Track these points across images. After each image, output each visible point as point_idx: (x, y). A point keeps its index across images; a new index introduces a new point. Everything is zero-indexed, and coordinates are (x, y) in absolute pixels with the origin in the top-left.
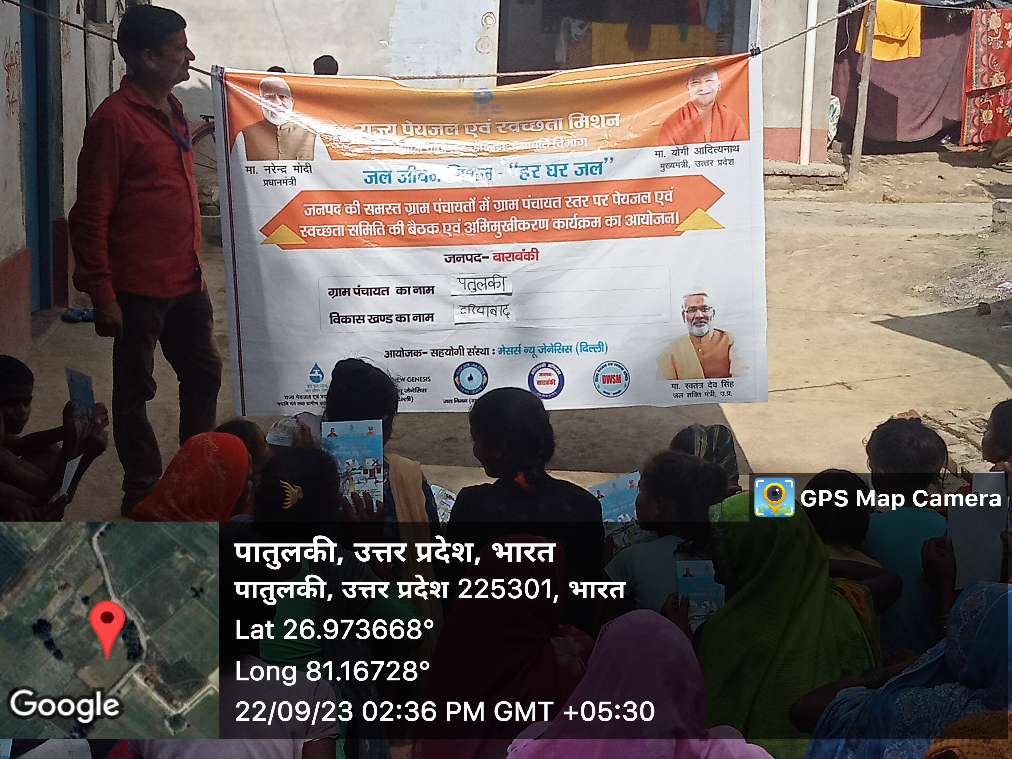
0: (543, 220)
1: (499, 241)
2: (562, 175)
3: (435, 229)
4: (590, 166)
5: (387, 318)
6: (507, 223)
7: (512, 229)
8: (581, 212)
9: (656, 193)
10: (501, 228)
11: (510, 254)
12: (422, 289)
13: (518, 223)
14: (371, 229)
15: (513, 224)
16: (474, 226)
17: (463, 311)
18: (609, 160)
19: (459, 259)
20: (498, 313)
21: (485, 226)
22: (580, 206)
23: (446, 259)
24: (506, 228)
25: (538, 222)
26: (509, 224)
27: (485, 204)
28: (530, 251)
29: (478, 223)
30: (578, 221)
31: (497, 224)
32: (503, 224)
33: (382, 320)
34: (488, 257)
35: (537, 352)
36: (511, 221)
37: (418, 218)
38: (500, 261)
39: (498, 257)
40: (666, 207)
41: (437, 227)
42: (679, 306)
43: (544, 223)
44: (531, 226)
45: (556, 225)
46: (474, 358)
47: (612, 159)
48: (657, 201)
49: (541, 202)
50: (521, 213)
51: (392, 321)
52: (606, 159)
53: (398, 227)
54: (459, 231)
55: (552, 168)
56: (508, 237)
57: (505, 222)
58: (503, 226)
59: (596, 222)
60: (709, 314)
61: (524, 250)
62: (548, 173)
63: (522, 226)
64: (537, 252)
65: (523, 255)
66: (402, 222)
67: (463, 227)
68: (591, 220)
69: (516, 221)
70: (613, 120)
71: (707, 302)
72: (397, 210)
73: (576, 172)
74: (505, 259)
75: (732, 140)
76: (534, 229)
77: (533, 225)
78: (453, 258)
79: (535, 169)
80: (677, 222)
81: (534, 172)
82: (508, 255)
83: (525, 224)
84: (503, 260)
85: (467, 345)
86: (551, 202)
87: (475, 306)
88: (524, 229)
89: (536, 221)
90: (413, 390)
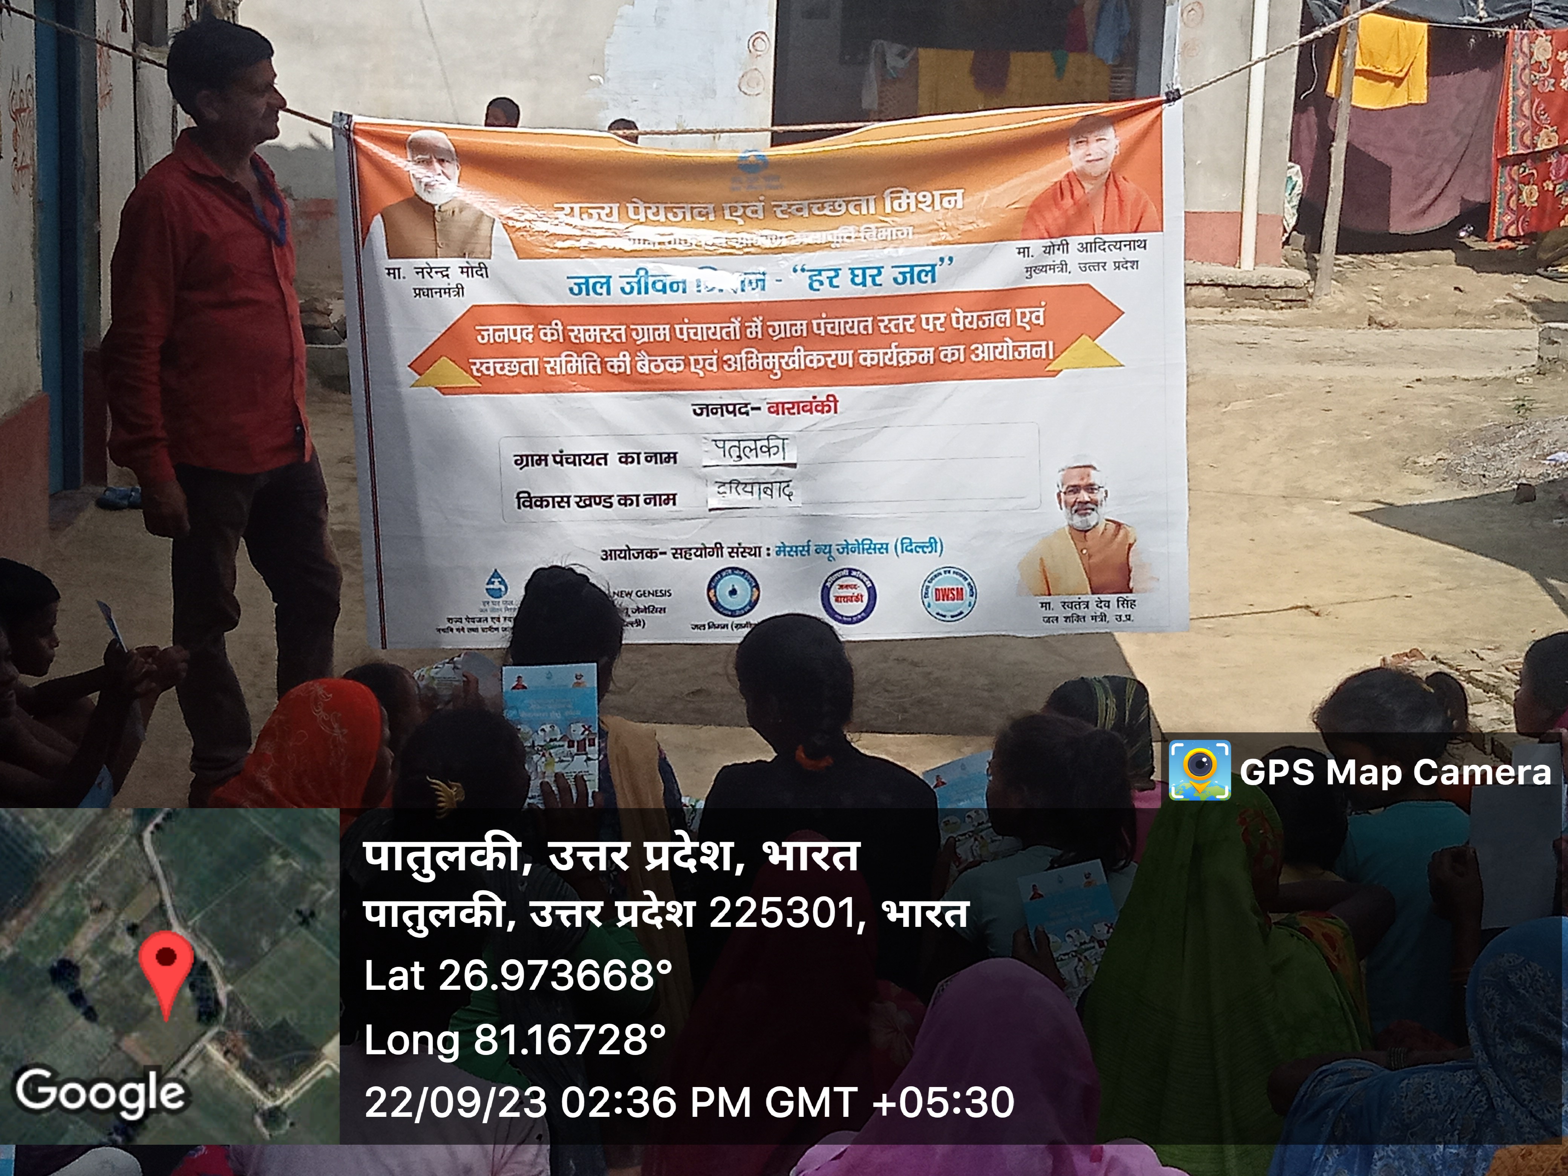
0: (845, 353)
1: (775, 385)
2: (874, 283)
3: (678, 365)
4: (916, 270)
5: (605, 501)
6: (790, 356)
7: (797, 366)
8: (903, 340)
9: (1018, 311)
10: (780, 364)
11: (793, 403)
12: (658, 456)
13: (805, 356)
14: (579, 364)
15: (797, 358)
16: (738, 361)
17: (722, 489)
18: (946, 261)
19: (714, 411)
20: (776, 493)
21: (754, 361)
22: (901, 330)
23: (694, 411)
24: (787, 364)
25: (837, 355)
26: (792, 358)
27: (756, 327)
28: (825, 399)
29: (744, 355)
30: (898, 353)
31: (773, 358)
32: (783, 357)
33: (596, 504)
34: (759, 409)
35: (834, 553)
36: (796, 353)
37: (653, 348)
38: (778, 414)
39: (776, 408)
40: (1033, 333)
41: (681, 362)
42: (1053, 484)
43: (845, 357)
44: (826, 363)
45: (865, 360)
46: (738, 562)
47: (951, 259)
48: (1019, 323)
49: (842, 325)
50: (810, 340)
51: (611, 504)
52: (942, 260)
53: (621, 361)
54: (715, 368)
55: (859, 272)
56: (790, 378)
57: (786, 355)
58: (783, 361)
59: (926, 355)
60: (1099, 496)
61: (814, 397)
62: (853, 281)
63: (811, 361)
64: (836, 401)
65: (814, 404)
66: (627, 354)
67: (721, 362)
68: (918, 353)
69: (802, 353)
70: (952, 199)
71: (1095, 478)
72: (619, 336)
73: (895, 280)
74: (786, 411)
75: (1136, 232)
76: (830, 365)
77: (829, 360)
78: (705, 409)
79: (832, 274)
80: (1051, 357)
81: (831, 279)
82: (790, 406)
83: (816, 358)
84: (783, 413)
85: (728, 543)
86: (855, 325)
87: (739, 483)
88: (815, 365)
89: (833, 353)
90: (646, 610)
